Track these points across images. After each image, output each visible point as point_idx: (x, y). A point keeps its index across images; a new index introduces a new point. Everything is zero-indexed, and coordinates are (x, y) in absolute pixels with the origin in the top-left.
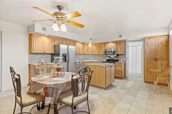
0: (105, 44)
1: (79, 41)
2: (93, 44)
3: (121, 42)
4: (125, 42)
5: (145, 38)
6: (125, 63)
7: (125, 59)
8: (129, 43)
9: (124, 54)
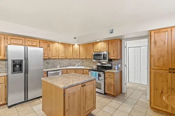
0: (94, 44)
1: (57, 41)
2: (80, 45)
3: (114, 41)
4: (121, 40)
5: (150, 31)
6: (121, 72)
7: (121, 66)
8: (127, 42)
9: (120, 59)
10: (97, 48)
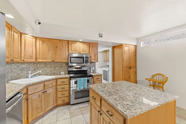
0: (69, 42)
5: (123, 45)
10: (75, 49)
